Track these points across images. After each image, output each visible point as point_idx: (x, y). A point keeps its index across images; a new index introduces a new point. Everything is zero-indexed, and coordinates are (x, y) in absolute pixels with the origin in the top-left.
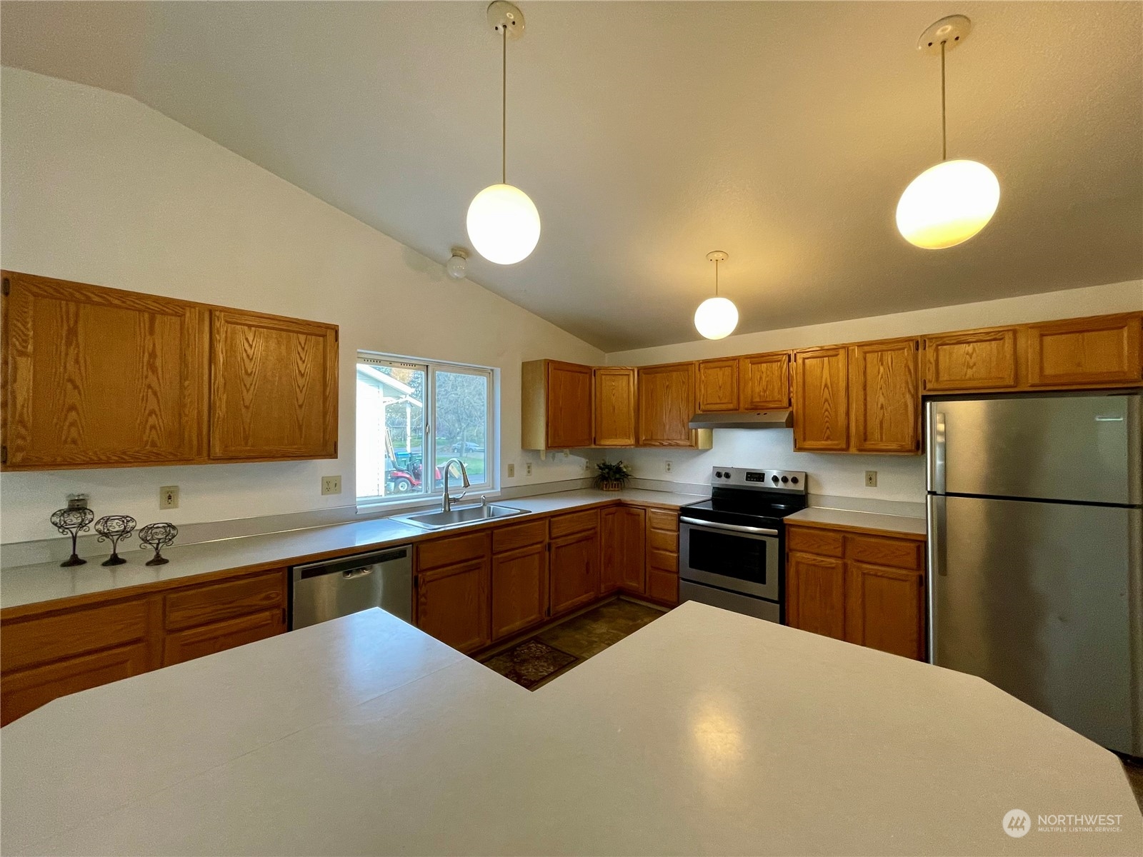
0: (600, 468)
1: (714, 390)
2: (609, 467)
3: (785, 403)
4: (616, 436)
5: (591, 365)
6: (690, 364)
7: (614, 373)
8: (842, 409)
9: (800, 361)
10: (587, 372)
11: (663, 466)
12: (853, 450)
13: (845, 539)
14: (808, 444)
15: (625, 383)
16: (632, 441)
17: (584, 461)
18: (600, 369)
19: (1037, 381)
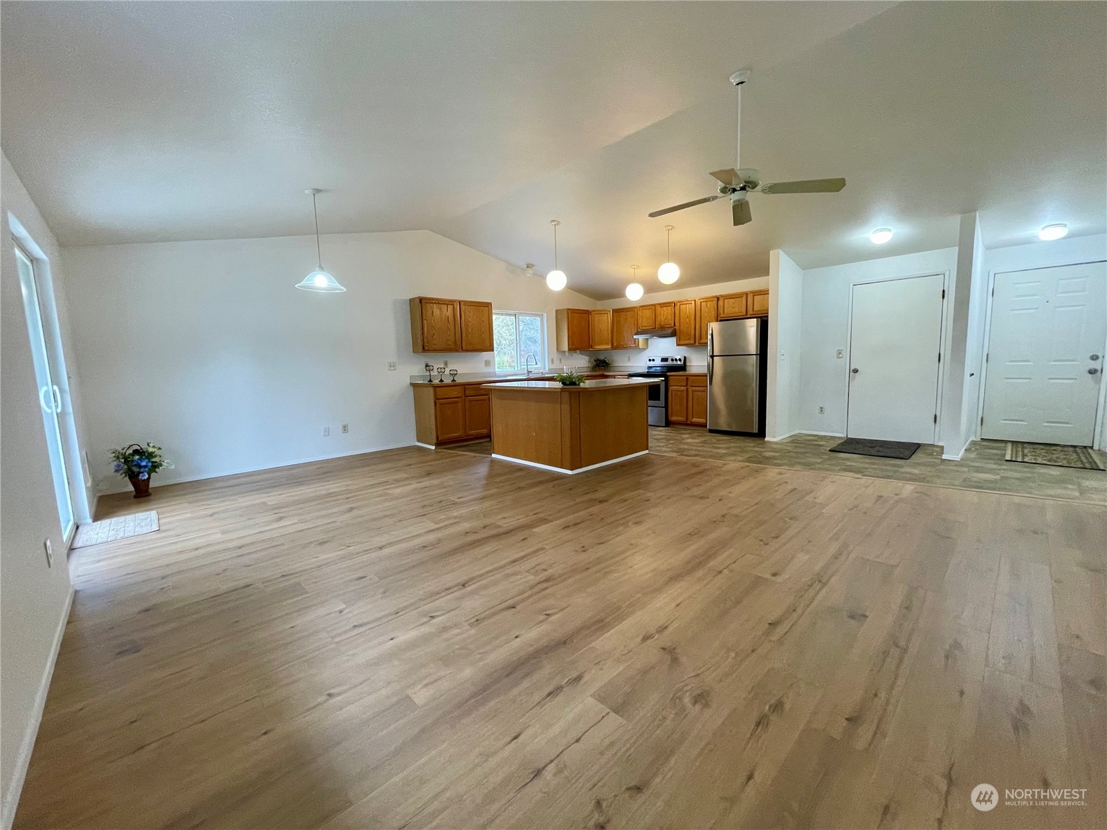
0: (595, 361)
1: (645, 320)
2: (600, 360)
3: (673, 325)
4: (602, 344)
5: (589, 309)
6: (635, 307)
7: (601, 312)
8: (693, 326)
9: (678, 306)
10: (587, 313)
11: (627, 359)
12: (697, 344)
13: (687, 379)
14: (682, 342)
15: (606, 318)
16: (610, 346)
17: (587, 358)
18: (593, 311)
19: (752, 313)
